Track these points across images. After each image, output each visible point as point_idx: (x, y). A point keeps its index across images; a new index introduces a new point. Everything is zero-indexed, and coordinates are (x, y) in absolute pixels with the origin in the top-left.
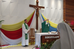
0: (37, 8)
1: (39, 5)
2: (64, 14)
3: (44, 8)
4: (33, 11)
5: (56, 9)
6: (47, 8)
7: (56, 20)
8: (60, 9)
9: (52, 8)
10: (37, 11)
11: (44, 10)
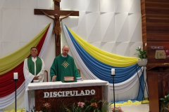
2: (143, 25)
3: (76, 13)
5: (116, 14)
6: (87, 13)
7: (117, 43)
8: (129, 14)
9: (102, 13)
11: (78, 19)
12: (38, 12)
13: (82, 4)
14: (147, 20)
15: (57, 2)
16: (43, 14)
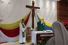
0: (33, 8)
1: (35, 6)
2: (58, 14)
3: (39, 8)
4: (29, 12)
5: (50, 9)
6: (42, 8)
7: (50, 19)
8: (54, 10)
9: (46, 9)
10: (33, 11)
11: (39, 10)
12: (27, 7)
13: (41, 5)
14: (60, 12)
15: (33, 4)
16: (29, 7)
